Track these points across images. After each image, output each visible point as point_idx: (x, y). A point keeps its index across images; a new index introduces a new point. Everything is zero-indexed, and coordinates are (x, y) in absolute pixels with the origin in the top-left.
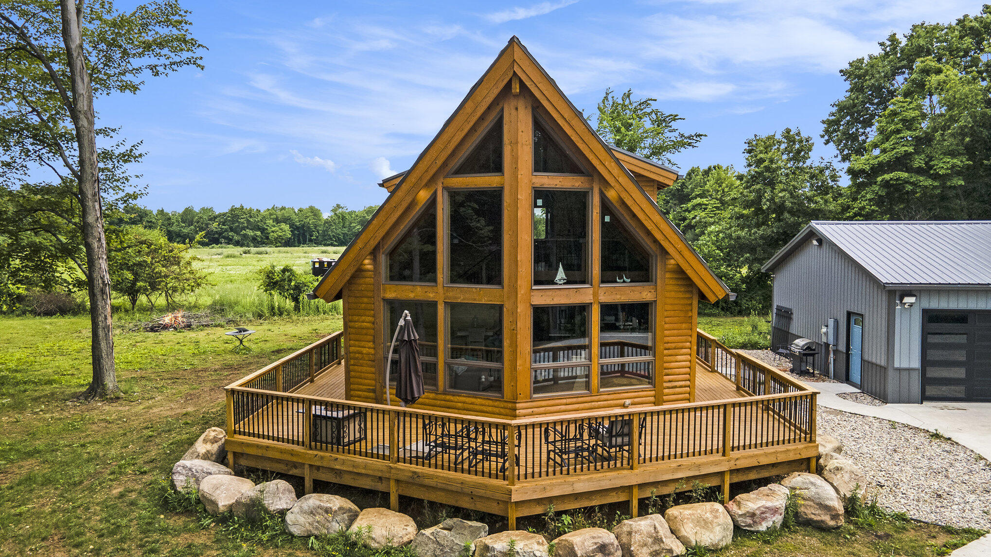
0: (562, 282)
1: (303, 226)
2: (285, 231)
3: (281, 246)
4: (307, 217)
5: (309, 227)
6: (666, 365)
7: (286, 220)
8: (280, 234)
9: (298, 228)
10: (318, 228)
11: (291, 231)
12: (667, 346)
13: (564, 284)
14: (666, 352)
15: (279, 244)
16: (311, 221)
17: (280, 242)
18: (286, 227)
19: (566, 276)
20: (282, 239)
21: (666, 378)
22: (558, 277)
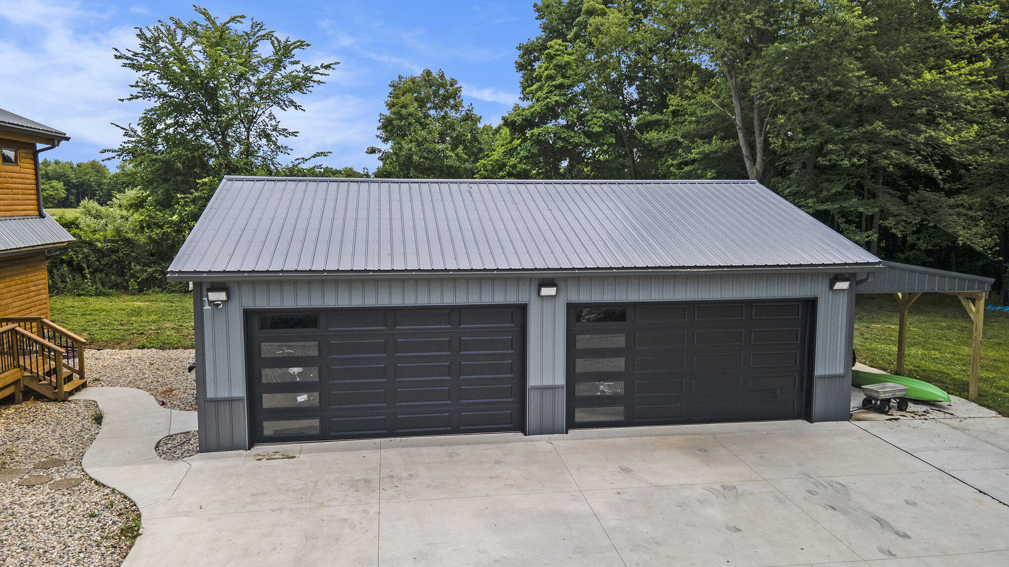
1: (82, 184)
2: (57, 190)
3: (52, 208)
4: (86, 174)
5: (90, 186)
7: (59, 177)
8: (50, 193)
9: (75, 186)
10: (102, 186)
11: (66, 190)
15: (50, 205)
16: (93, 178)
17: (52, 203)
18: (59, 185)
20: (54, 199)
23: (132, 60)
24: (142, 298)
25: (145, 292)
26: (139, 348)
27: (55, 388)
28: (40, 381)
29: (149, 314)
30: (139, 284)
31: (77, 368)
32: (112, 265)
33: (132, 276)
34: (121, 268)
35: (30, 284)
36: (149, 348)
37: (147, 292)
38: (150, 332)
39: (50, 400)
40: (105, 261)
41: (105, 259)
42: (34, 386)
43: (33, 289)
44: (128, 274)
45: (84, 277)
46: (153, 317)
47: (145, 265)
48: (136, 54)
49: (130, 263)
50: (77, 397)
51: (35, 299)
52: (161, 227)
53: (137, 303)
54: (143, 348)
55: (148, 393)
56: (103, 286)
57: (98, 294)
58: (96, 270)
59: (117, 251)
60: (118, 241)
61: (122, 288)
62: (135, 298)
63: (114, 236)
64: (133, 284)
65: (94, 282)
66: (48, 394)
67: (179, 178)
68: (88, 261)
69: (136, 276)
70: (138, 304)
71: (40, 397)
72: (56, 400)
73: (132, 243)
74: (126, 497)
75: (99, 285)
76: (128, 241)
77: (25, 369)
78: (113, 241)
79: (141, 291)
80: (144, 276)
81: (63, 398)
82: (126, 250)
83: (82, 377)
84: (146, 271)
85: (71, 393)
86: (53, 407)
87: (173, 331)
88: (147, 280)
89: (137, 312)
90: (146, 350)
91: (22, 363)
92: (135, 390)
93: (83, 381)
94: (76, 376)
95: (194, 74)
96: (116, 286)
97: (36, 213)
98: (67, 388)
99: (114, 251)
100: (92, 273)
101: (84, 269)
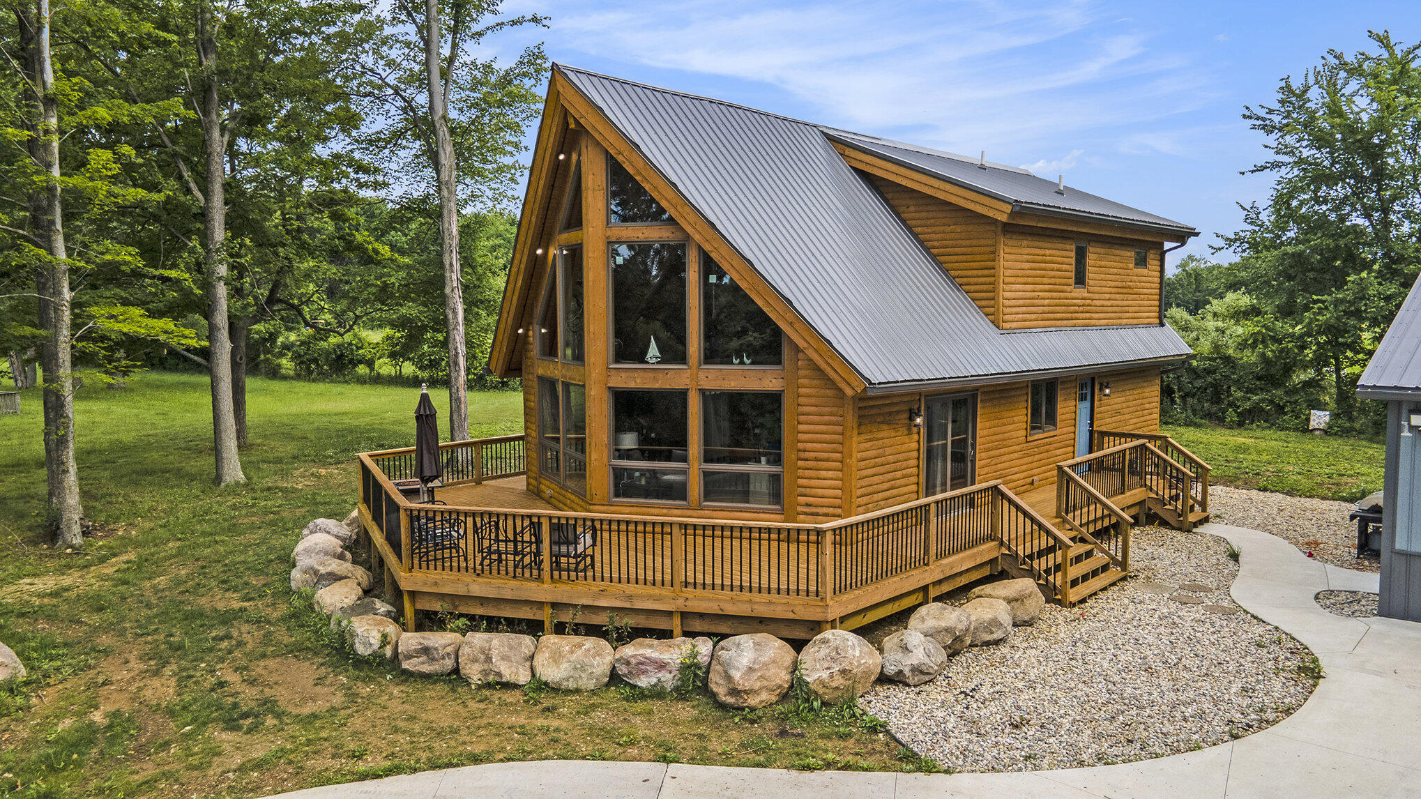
0: (654, 360)
6: (800, 481)
12: (802, 455)
13: (658, 363)
14: (800, 463)
19: (660, 353)
21: (801, 499)
22: (650, 354)
23: (1264, 120)
24: (1245, 433)
25: (1246, 426)
26: (1260, 490)
27: (1180, 516)
28: (1165, 505)
29: (1259, 453)
30: (1239, 414)
31: (1199, 498)
32: (1206, 389)
33: (1230, 405)
34: (1217, 393)
35: (1145, 401)
36: (1272, 492)
37: (1250, 426)
38: (1268, 473)
39: (1173, 528)
40: (1198, 383)
41: (1199, 381)
42: (1156, 509)
43: (1147, 406)
44: (1226, 402)
45: (1173, 401)
46: (1265, 457)
47: (1249, 391)
48: (1271, 112)
49: (1229, 387)
50: (1199, 529)
51: (1148, 417)
52: (1279, 342)
53: (1239, 438)
54: (1265, 490)
55: (1287, 542)
56: (1195, 415)
57: (1188, 424)
58: (1187, 395)
59: (1214, 373)
60: (1216, 358)
61: (1218, 420)
62: (1235, 432)
63: (1212, 353)
64: (1231, 415)
65: (1184, 409)
66: (1173, 523)
67: (1311, 275)
68: (1179, 382)
69: (1235, 405)
70: (1240, 440)
71: (1164, 524)
72: (1179, 529)
73: (1233, 362)
74: (1294, 639)
75: (1190, 413)
76: (1227, 359)
77: (1151, 489)
78: (1209, 359)
79: (1241, 425)
80: (1248, 405)
81: (1187, 528)
82: (1226, 371)
83: (1204, 510)
84: (1249, 399)
85: (1195, 525)
86: (1179, 536)
87: (1300, 477)
88: (1250, 411)
89: (1244, 449)
90: (1268, 494)
91: (1148, 483)
92: (1267, 535)
93: (1204, 515)
94: (1197, 508)
95: (1350, 129)
96: (1208, 415)
97: (1157, 321)
98: (1192, 518)
99: (1209, 372)
100: (1183, 398)
101: (1174, 392)
